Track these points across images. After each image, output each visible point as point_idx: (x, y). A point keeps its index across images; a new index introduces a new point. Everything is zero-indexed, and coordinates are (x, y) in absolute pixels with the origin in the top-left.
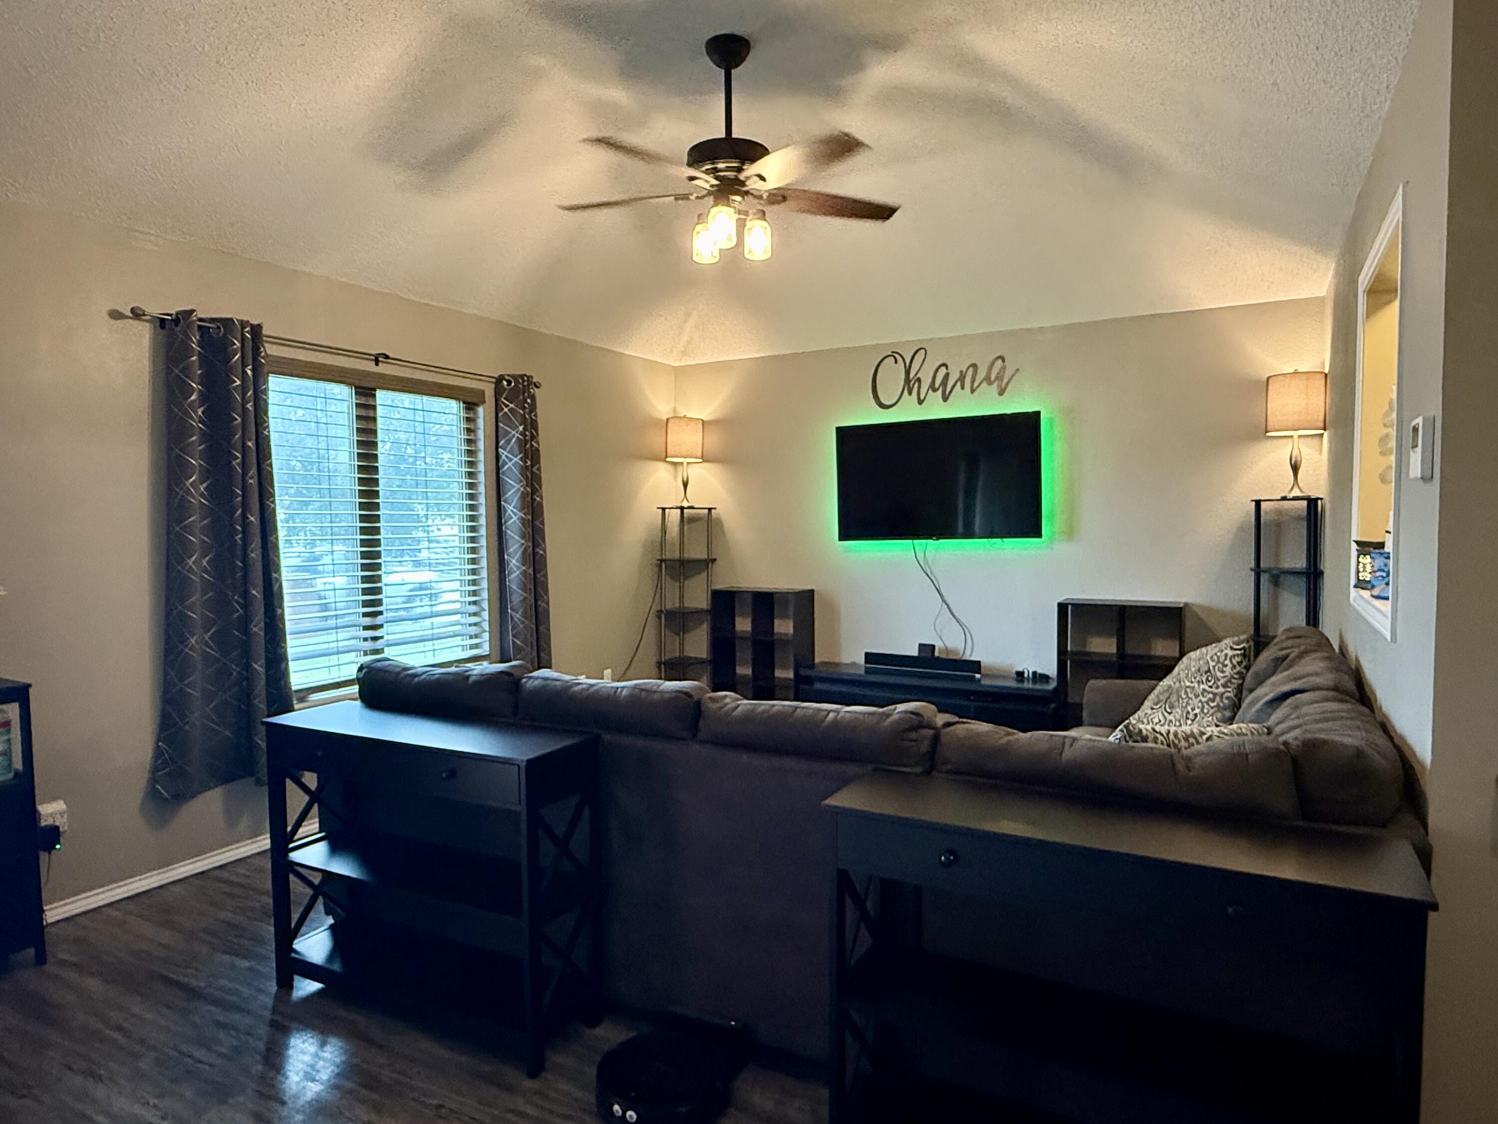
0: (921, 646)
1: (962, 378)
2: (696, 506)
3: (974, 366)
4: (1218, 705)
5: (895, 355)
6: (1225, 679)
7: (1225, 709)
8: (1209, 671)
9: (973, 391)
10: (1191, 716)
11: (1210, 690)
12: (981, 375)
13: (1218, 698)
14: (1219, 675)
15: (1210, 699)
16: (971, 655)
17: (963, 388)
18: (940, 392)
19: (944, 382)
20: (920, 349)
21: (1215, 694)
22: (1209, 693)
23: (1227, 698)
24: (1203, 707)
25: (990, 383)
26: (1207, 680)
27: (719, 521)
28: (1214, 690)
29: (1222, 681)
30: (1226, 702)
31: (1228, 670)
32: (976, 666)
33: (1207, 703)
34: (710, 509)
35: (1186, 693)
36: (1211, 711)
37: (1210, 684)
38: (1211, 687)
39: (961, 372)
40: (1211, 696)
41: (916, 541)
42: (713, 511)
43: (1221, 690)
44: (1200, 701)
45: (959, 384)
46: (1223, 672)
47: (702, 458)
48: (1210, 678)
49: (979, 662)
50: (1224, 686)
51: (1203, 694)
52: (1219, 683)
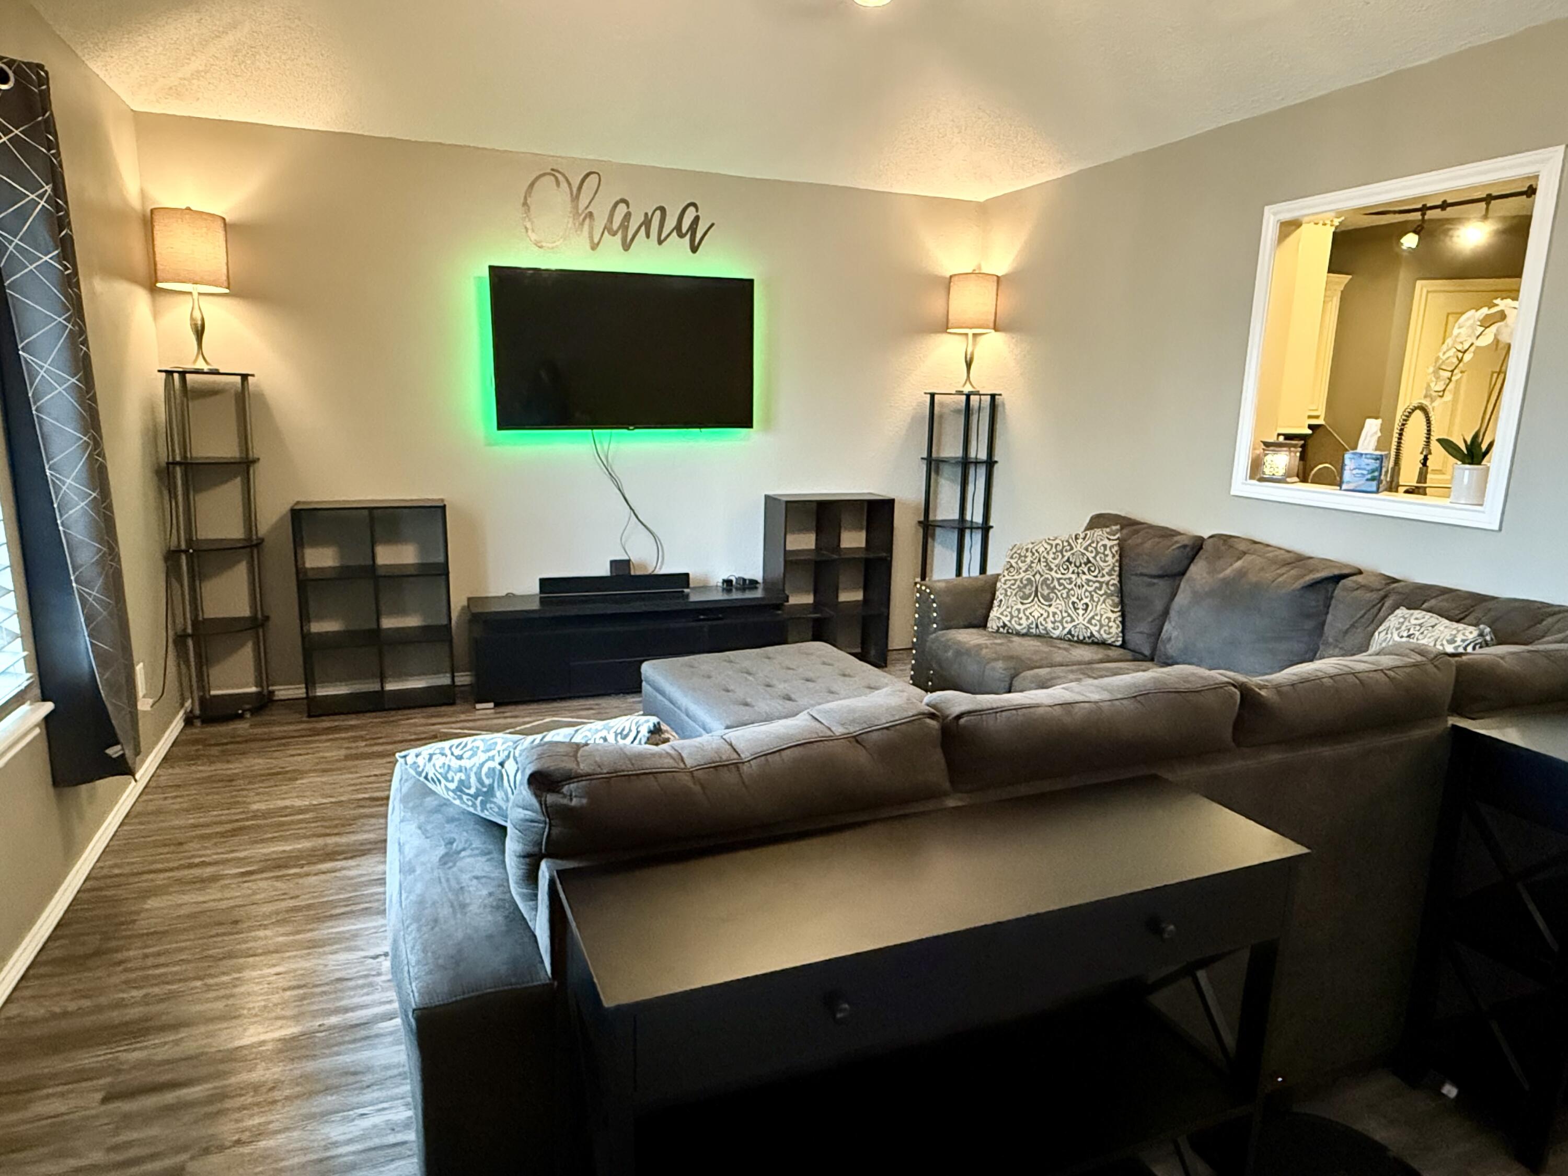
0: (613, 563)
1: (647, 223)
2: (221, 371)
3: (662, 210)
4: (1106, 593)
5: (557, 174)
6: (1109, 568)
7: (1112, 595)
8: (1089, 561)
9: (660, 242)
10: (1080, 605)
11: (1095, 579)
12: (671, 223)
13: (1104, 586)
14: (1102, 564)
15: (1096, 588)
16: (660, 568)
17: (648, 236)
18: (619, 234)
19: (624, 226)
20: (593, 172)
21: (1101, 583)
22: (1094, 582)
23: (1113, 585)
24: (1092, 596)
25: (681, 236)
26: (1089, 569)
27: (260, 396)
28: (1099, 579)
29: (1107, 570)
30: (1112, 588)
31: (1109, 558)
32: (684, 578)
33: (1095, 591)
34: (244, 377)
35: (1060, 585)
36: (1102, 599)
37: (1095, 574)
38: (1096, 577)
39: (646, 214)
40: (1097, 585)
41: (595, 431)
42: (250, 378)
43: (1107, 578)
44: (1086, 590)
45: (643, 228)
46: (1105, 561)
47: (228, 288)
48: (1093, 569)
49: (687, 575)
50: (1109, 574)
51: (1088, 584)
52: (1104, 572)
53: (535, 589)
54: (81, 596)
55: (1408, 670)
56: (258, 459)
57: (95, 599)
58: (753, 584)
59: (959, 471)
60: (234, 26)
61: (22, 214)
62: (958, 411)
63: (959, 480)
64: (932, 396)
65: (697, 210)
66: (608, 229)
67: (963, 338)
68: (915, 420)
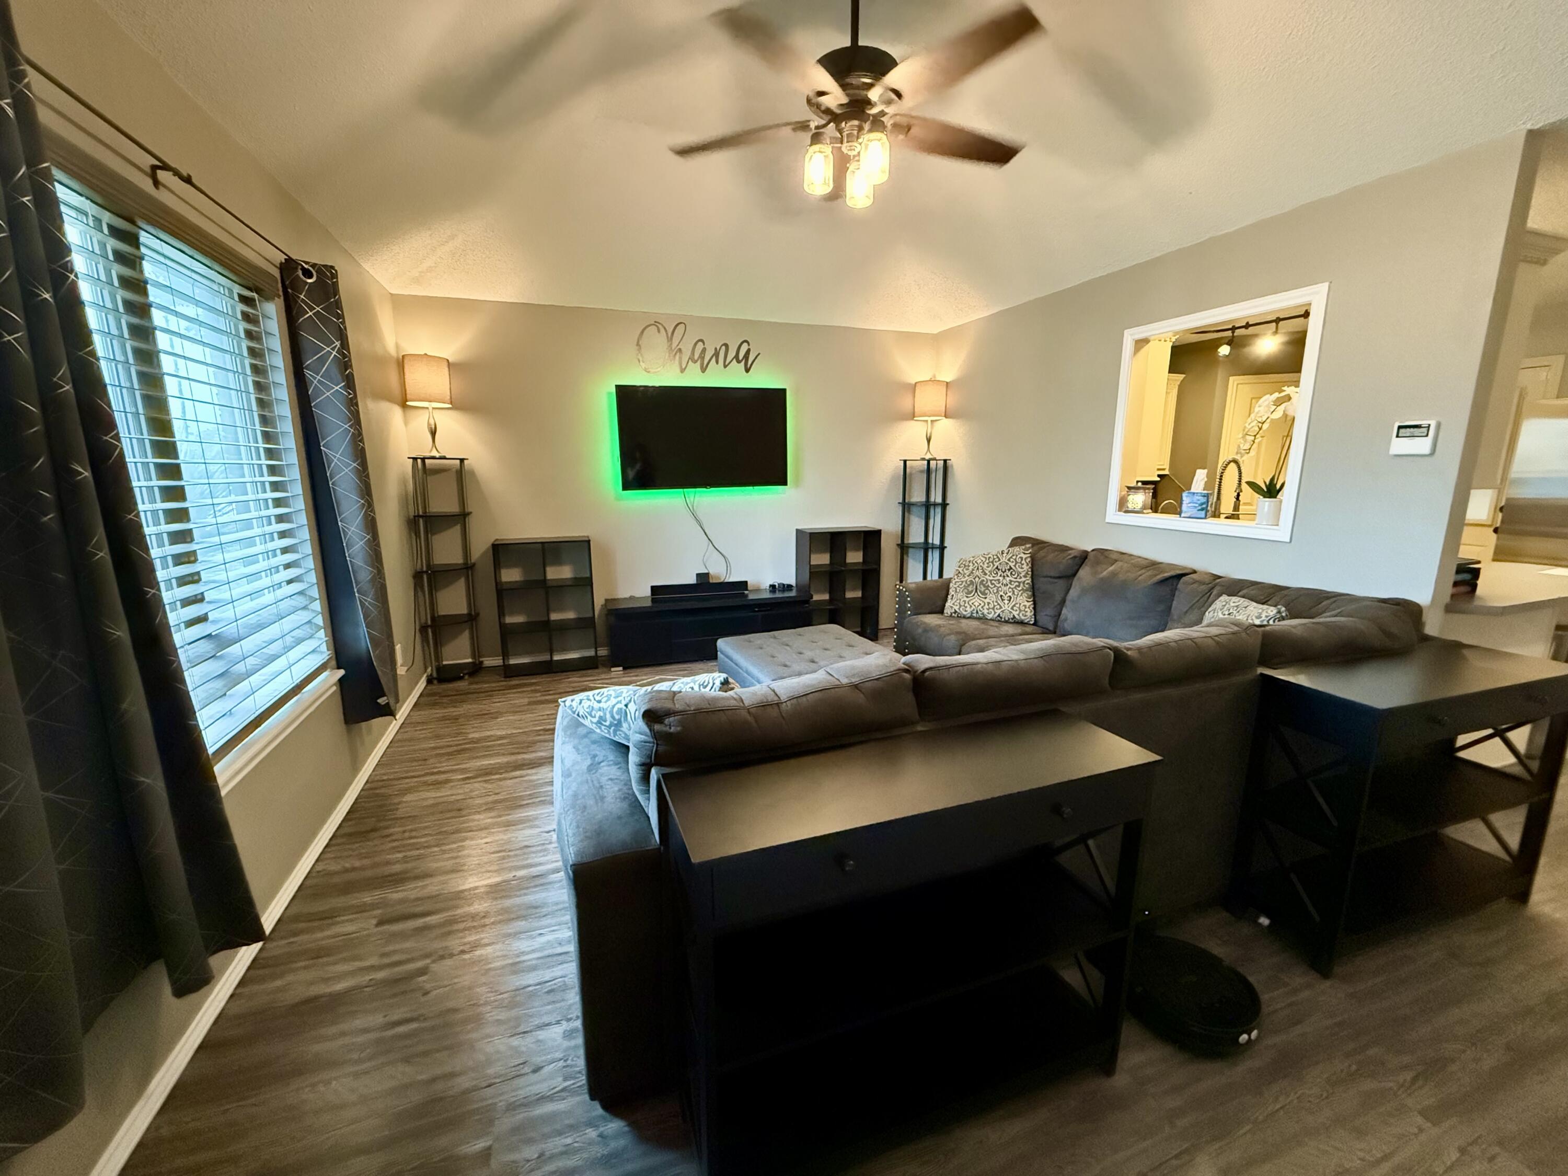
0: (698, 575)
1: (716, 354)
2: (447, 457)
3: (726, 345)
4: (1023, 589)
5: (660, 326)
6: (1025, 572)
7: (1026, 590)
8: (1011, 568)
9: (725, 366)
10: (1006, 598)
11: (1015, 580)
12: (732, 354)
13: (1022, 585)
14: (1020, 570)
15: (1016, 586)
16: (729, 577)
17: (717, 362)
18: (699, 362)
19: (702, 357)
20: (681, 323)
21: (1019, 583)
22: (1015, 582)
23: (1028, 584)
24: (1014, 591)
25: (739, 362)
26: (1011, 574)
27: (472, 473)
28: (1018, 580)
29: (1023, 574)
30: (1027, 586)
31: (1025, 566)
32: (743, 585)
33: (1015, 588)
34: (462, 460)
35: (992, 584)
36: (1020, 593)
37: (1015, 576)
38: (1016, 578)
39: (716, 349)
40: (1017, 584)
41: (685, 490)
42: (465, 461)
43: (1023, 579)
44: (1010, 588)
45: (714, 359)
46: (1022, 568)
47: (451, 403)
48: (1014, 573)
49: (746, 582)
50: (1025, 576)
51: (1010, 583)
52: (1021, 575)
53: (648, 593)
54: (361, 601)
55: (1227, 636)
56: (471, 513)
57: (369, 603)
58: (789, 587)
59: (923, 510)
60: (452, 237)
61: (322, 360)
62: (922, 472)
63: (924, 516)
64: (905, 461)
65: (749, 345)
66: (692, 359)
67: (924, 424)
68: (893, 479)
